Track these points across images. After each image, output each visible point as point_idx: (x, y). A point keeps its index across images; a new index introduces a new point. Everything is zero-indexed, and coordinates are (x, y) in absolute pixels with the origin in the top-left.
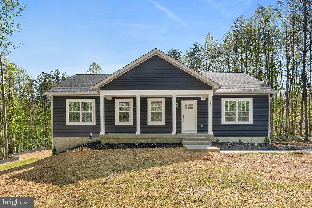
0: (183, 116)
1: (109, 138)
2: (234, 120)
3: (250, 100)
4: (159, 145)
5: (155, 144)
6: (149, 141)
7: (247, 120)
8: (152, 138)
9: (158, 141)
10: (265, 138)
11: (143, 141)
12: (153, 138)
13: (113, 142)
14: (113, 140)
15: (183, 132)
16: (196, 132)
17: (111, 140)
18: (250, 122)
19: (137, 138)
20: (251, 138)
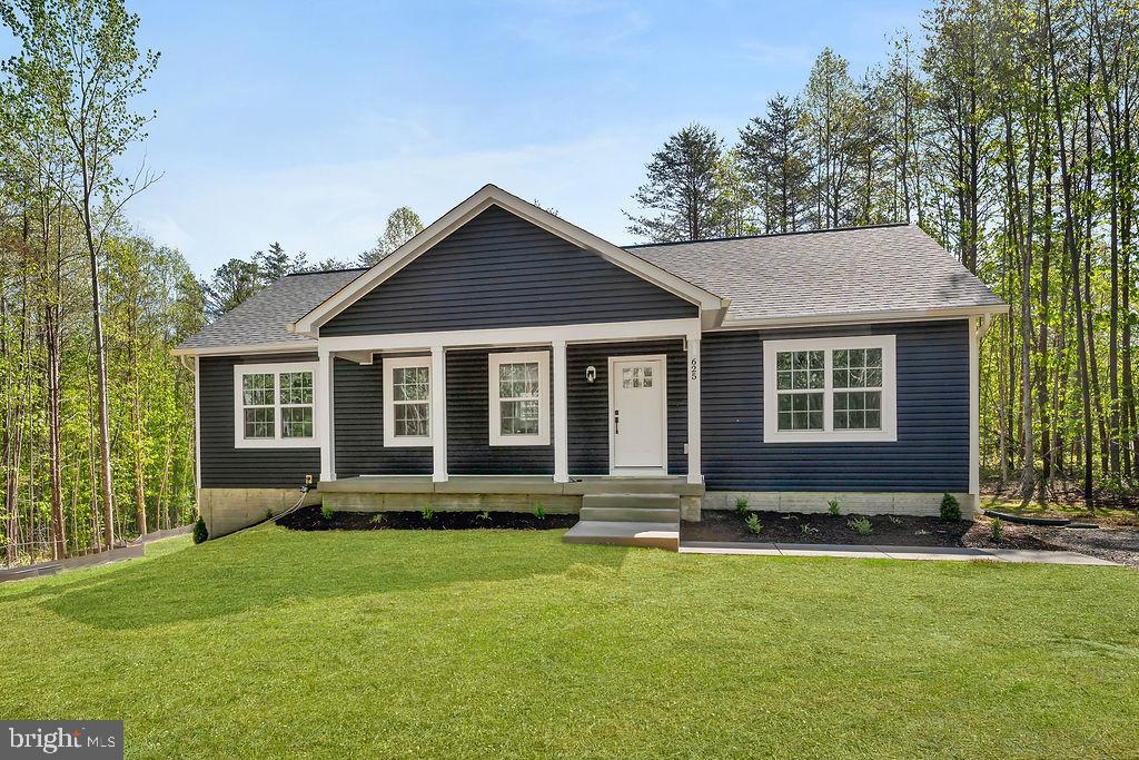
0: (617, 412)
1: (347, 493)
2: (817, 423)
3: (888, 344)
4: (502, 520)
5: (486, 516)
6: (474, 505)
7: (874, 421)
8: (483, 496)
9: (503, 506)
10: (941, 496)
11: (453, 505)
12: (485, 495)
13: (358, 505)
14: (358, 498)
15: (613, 473)
16: (664, 473)
17: (352, 499)
18: (888, 431)
19: (433, 495)
20: (890, 495)
